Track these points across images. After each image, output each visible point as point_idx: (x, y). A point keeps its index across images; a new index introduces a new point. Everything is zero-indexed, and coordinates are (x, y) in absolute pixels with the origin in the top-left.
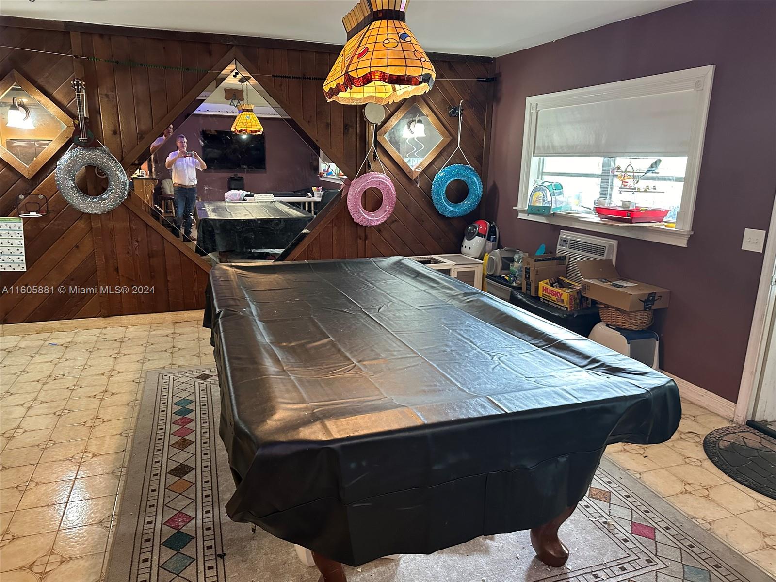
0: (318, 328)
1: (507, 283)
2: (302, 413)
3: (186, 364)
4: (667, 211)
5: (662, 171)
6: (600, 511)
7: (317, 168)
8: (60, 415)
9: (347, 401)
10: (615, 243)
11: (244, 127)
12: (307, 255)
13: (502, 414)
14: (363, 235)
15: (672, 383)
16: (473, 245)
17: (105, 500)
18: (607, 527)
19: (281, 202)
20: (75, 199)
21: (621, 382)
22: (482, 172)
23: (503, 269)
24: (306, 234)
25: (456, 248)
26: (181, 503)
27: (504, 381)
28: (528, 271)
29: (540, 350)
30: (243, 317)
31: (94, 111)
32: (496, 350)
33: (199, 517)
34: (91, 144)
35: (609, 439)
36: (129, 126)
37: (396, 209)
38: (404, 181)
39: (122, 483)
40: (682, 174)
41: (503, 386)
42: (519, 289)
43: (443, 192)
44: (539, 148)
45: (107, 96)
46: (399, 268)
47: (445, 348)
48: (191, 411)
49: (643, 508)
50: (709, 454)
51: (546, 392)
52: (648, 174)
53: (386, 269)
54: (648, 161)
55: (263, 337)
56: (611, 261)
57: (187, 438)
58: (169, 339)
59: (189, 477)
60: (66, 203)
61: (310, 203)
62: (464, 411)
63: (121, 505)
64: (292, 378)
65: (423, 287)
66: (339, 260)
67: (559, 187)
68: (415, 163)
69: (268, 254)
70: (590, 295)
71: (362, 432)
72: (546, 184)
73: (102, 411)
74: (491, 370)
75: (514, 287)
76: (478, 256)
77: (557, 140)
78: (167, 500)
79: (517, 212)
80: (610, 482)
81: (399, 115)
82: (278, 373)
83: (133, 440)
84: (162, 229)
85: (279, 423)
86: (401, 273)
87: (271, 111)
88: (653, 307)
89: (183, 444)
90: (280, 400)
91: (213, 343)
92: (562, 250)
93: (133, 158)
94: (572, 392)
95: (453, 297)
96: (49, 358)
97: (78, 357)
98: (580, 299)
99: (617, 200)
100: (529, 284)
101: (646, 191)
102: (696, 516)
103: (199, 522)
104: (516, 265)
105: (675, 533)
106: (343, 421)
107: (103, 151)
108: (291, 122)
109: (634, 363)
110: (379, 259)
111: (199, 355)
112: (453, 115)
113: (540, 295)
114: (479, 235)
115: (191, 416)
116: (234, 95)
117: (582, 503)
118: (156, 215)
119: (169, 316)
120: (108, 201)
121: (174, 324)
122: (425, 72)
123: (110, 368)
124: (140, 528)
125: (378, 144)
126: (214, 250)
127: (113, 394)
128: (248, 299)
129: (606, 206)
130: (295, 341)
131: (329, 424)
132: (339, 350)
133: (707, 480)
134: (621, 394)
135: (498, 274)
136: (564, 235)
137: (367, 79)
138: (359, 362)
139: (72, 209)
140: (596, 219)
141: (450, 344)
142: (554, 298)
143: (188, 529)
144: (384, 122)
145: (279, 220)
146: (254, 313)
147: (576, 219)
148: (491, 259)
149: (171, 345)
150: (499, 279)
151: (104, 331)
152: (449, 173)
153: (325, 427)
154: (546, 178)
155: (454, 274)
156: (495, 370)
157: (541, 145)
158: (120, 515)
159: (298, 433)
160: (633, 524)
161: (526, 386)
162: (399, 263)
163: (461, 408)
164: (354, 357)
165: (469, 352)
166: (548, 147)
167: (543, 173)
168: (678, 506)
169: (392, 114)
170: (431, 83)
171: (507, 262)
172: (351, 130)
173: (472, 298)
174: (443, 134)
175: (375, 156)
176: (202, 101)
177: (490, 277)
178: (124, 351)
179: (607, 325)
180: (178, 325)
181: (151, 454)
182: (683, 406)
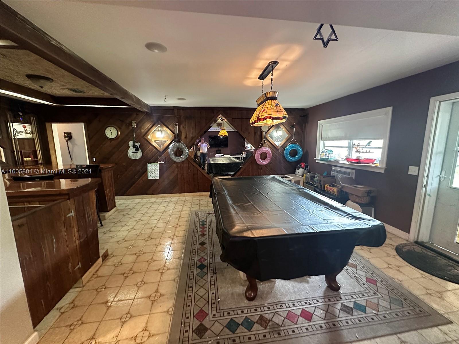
0: (247, 199)
1: (313, 185)
2: (244, 228)
3: (203, 209)
4: (375, 160)
5: (372, 145)
6: (352, 271)
7: (244, 146)
8: (167, 223)
9: (259, 224)
10: (354, 171)
11: (222, 134)
12: (241, 174)
13: (315, 232)
14: (260, 168)
15: (382, 224)
16: (300, 171)
17: (180, 251)
18: (356, 279)
19: (233, 157)
20: (173, 157)
21: (361, 223)
22: (302, 146)
23: (311, 180)
24: (241, 168)
25: (293, 173)
26: (202, 254)
27: (315, 220)
28: (320, 181)
29: (328, 209)
30: (223, 195)
31: (180, 131)
32: (311, 209)
33: (208, 259)
34: (178, 142)
35: (356, 244)
36: (189, 136)
37: (272, 159)
38: (275, 150)
39: (185, 246)
40: (381, 146)
41: (314, 222)
42: (317, 187)
43: (288, 153)
44: (323, 138)
45: (184, 127)
46: (274, 179)
47: (292, 208)
48: (205, 224)
49: (371, 272)
50: (399, 253)
51: (331, 225)
52: (367, 146)
53: (269, 180)
54: (366, 142)
55: (230, 202)
56: (352, 178)
57: (204, 233)
58: (199, 201)
59: (205, 246)
60: (171, 159)
61: (242, 157)
62: (301, 230)
63: (185, 253)
64: (240, 215)
65: (283, 186)
66: (252, 176)
67: (331, 151)
68: (279, 144)
69: (229, 174)
70: (345, 190)
71: (265, 235)
72: (326, 150)
73: (179, 223)
74: (309, 216)
75: (315, 187)
76: (301, 175)
77: (330, 135)
78: (198, 253)
79: (316, 160)
80: (356, 261)
81: (273, 128)
82: (235, 214)
83: (188, 233)
84: (197, 166)
85: (237, 230)
86: (274, 181)
87: (231, 129)
88: (371, 195)
89: (203, 235)
90: (236, 222)
91: (213, 202)
92: (333, 173)
93: (190, 145)
94: (341, 225)
95: (294, 190)
96: (164, 205)
97: (172, 206)
98: (341, 191)
99: (354, 155)
100: (321, 186)
101: (366, 152)
102: (394, 277)
103: (208, 261)
104: (316, 178)
105: (385, 283)
106: (258, 231)
107: (182, 143)
108: (237, 132)
109: (365, 216)
110: (267, 176)
111: (208, 206)
112: (292, 128)
113: (325, 189)
114: (302, 168)
115: (205, 226)
116: (220, 125)
117: (345, 268)
118: (195, 161)
119: (198, 194)
120: (183, 158)
121: (200, 196)
122: (284, 115)
123: (181, 209)
124: (190, 261)
125: (266, 138)
126: (212, 173)
127: (182, 218)
128: (224, 189)
129: (350, 158)
130: (239, 203)
131: (253, 232)
132: (255, 207)
133: (398, 264)
134: (361, 227)
135: (309, 182)
136: (334, 168)
137: (265, 119)
138: (262, 211)
139: (172, 160)
140: (346, 162)
141: (294, 206)
142: (331, 191)
143: (205, 263)
144: (268, 131)
145: (233, 163)
146: (226, 193)
147: (339, 163)
148: (306, 177)
149: (199, 203)
150: (310, 184)
151: (180, 198)
152: (290, 147)
153: (252, 233)
154: (326, 148)
155: (293, 182)
156: (311, 216)
157: (324, 137)
158: (184, 256)
159: (243, 234)
160: (367, 278)
161: (323, 222)
162: (274, 177)
163: (299, 229)
164: (260, 209)
165: (301, 209)
166: (327, 138)
167: (325, 146)
168: (386, 273)
169: (271, 128)
170: (286, 119)
171: (313, 177)
172: (257, 134)
173: (301, 190)
174: (288, 134)
175: (265, 142)
176: (211, 127)
177: (306, 183)
178: (185, 204)
179: (352, 201)
180: (201, 197)
181: (193, 238)
182: (387, 233)
